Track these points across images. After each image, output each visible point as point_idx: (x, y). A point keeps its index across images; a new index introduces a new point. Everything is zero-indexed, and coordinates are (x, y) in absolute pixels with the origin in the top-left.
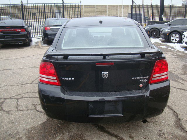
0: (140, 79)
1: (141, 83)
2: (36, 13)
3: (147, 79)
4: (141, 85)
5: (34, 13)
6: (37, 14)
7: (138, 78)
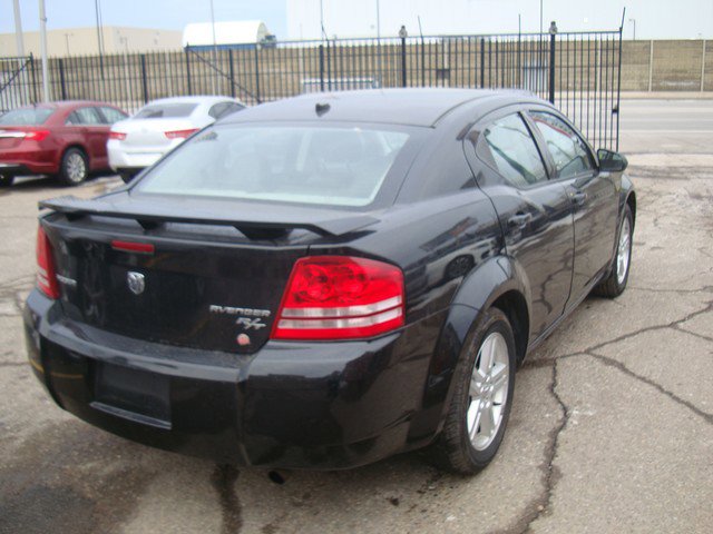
0: (239, 315)
1: (241, 329)
2: (449, 70)
3: (263, 319)
4: (243, 339)
5: (443, 70)
6: (453, 73)
7: (230, 309)
